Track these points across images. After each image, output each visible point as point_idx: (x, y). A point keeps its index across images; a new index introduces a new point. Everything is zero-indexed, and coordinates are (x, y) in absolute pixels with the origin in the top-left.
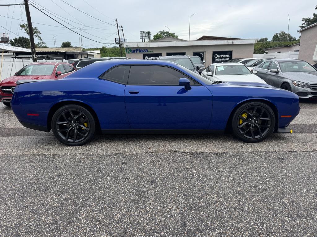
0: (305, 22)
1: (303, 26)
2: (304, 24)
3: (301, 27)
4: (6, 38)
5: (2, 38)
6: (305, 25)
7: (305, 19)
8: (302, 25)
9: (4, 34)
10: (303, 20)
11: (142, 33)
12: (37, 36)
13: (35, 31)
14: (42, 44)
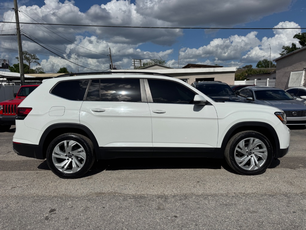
0: (285, 50)
1: (283, 54)
2: (284, 51)
3: (281, 54)
4: (6, 64)
5: (3, 64)
6: (285, 53)
7: (285, 47)
8: (282, 52)
9: (5, 61)
10: (283, 48)
11: (134, 60)
12: (35, 61)
13: (33, 57)
14: (40, 69)
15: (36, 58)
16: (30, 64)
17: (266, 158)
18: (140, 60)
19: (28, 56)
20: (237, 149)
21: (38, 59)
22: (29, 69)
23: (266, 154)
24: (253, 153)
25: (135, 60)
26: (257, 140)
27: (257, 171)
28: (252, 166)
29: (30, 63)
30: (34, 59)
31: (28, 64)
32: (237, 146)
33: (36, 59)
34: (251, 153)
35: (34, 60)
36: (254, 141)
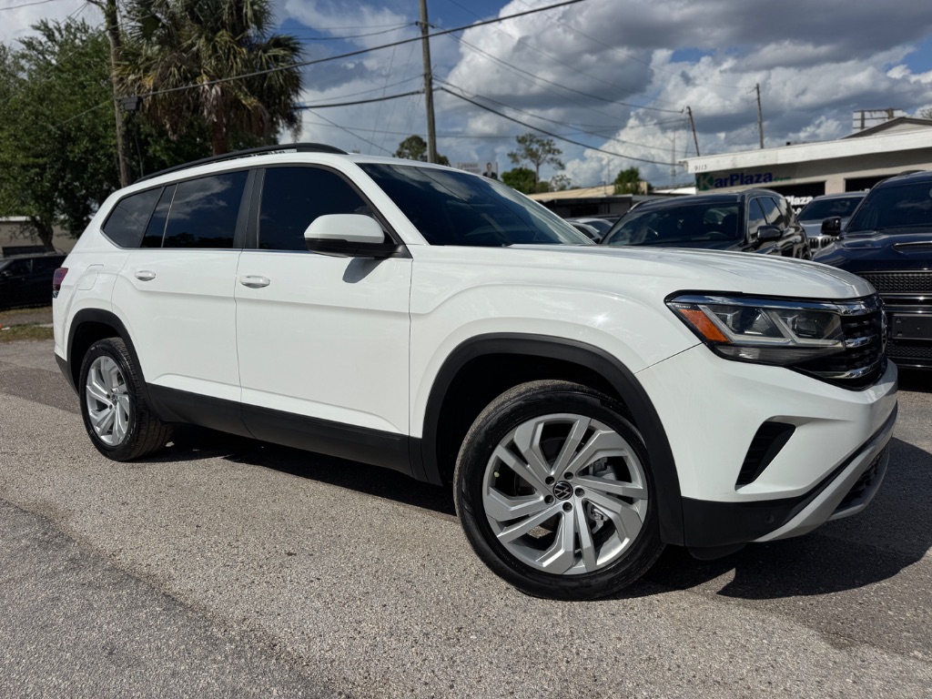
9: (489, 166)
11: (863, 116)
12: (552, 159)
13: (547, 148)
14: (561, 180)
15: (554, 150)
16: (538, 168)
17: (636, 529)
18: (887, 111)
19: (535, 147)
20: (501, 452)
21: (559, 152)
22: (534, 181)
23: (640, 508)
24: (579, 492)
25: (867, 115)
26: (603, 432)
27: (576, 584)
28: (561, 552)
29: (538, 165)
30: (549, 151)
31: (532, 167)
32: (506, 441)
33: (553, 154)
34: (570, 490)
35: (550, 156)
36: (590, 433)
